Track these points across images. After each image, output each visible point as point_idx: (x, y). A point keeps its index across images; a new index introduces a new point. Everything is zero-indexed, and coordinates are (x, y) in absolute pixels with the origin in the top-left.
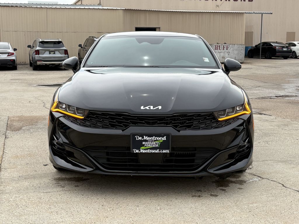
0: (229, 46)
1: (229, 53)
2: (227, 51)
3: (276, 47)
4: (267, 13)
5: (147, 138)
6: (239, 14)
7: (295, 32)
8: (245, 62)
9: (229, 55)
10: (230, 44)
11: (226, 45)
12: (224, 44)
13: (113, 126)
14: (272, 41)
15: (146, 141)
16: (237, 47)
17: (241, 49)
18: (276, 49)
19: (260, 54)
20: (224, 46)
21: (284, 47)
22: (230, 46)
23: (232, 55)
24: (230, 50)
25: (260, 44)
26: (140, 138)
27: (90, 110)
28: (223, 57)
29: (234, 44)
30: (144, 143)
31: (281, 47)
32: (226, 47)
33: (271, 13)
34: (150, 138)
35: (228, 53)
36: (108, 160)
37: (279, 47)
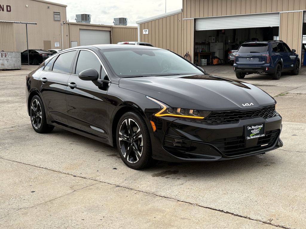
0: (7, 54)
1: (8, 60)
2: (6, 58)
3: (42, 55)
4: (32, 24)
5: (253, 127)
6: (9, 23)
7: (50, 41)
8: (22, 68)
9: (8, 62)
10: (8, 52)
11: (4, 52)
12: (2, 51)
13: (229, 122)
14: (37, 49)
15: (253, 129)
16: (15, 54)
17: (18, 56)
18: (42, 56)
19: (28, 61)
20: (2, 54)
21: (49, 54)
22: (9, 53)
23: (11, 62)
24: (9, 57)
25: (27, 51)
26: (250, 128)
27: (212, 111)
28: (2, 64)
29: (12, 52)
30: (252, 131)
31: (47, 55)
32: (4, 54)
33: (36, 24)
34: (255, 127)
35: (6, 60)
36: (226, 148)
37: (45, 55)
